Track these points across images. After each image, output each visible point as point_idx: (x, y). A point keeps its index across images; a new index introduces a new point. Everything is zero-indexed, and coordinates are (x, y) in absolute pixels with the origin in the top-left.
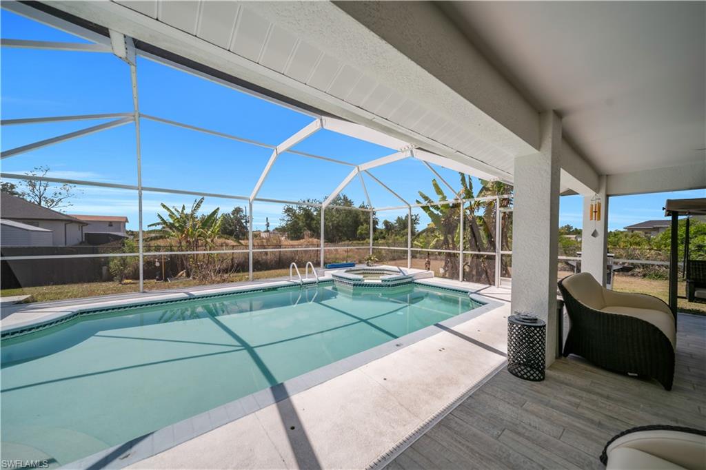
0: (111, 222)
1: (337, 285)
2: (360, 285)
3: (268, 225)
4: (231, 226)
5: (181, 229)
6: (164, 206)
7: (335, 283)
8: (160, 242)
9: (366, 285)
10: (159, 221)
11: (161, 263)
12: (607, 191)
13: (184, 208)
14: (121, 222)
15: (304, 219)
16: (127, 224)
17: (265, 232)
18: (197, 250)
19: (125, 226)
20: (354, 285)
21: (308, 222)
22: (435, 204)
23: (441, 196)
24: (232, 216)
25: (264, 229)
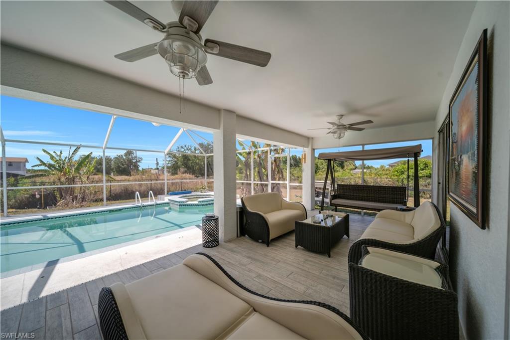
0: (10, 162)
1: (172, 206)
2: (184, 205)
3: (157, 164)
4: (123, 165)
5: (61, 169)
6: (45, 151)
7: (170, 204)
8: (44, 179)
9: (188, 205)
10: (39, 163)
11: (41, 195)
12: (312, 146)
13: (61, 153)
14: (21, 162)
15: (182, 160)
16: (27, 164)
17: (155, 169)
18: (74, 184)
19: (25, 166)
20: (180, 205)
21: (186, 161)
22: (239, 152)
23: (243, 147)
24: (124, 157)
25: (155, 167)
